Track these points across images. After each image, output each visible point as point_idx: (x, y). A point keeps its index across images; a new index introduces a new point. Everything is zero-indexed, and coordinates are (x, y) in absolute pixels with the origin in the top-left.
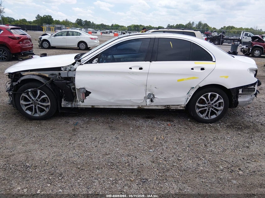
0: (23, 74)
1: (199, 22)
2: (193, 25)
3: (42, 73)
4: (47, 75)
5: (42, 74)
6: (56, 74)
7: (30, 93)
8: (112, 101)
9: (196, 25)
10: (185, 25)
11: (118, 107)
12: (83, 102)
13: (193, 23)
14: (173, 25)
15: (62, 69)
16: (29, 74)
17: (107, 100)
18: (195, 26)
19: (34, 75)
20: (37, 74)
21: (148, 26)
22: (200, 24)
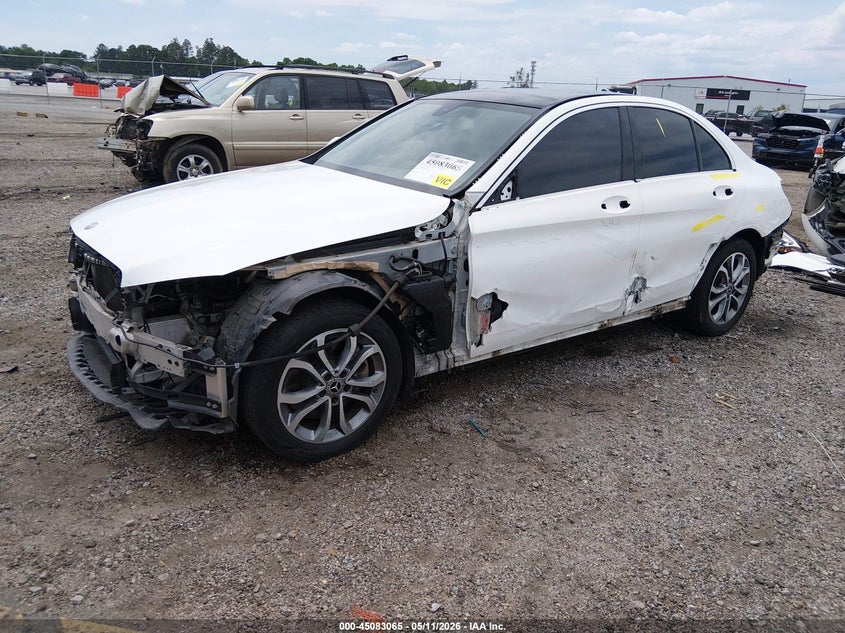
0: (277, 273)
1: (206, 42)
2: (187, 49)
3: (359, 258)
4: (375, 266)
5: (357, 263)
6: (406, 255)
7: (322, 354)
8: (555, 321)
9: (199, 52)
10: (160, 49)
11: (555, 340)
12: (479, 343)
13: (187, 43)
14: (116, 48)
15: (418, 234)
16: (305, 269)
17: (544, 322)
18: (195, 54)
19: (327, 271)
20: (342, 266)
21: (19, 46)
22: (210, 46)
